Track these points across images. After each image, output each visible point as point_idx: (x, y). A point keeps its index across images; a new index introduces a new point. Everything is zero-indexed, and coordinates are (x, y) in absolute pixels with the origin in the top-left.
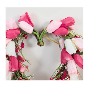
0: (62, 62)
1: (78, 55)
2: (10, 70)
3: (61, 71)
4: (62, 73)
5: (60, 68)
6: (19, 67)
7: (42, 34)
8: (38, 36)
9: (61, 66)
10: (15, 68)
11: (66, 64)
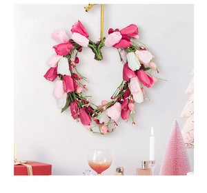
0: (124, 79)
1: (142, 72)
2: (65, 91)
3: (124, 89)
4: (124, 91)
5: (123, 85)
6: (75, 87)
7: (99, 46)
8: (95, 49)
9: (124, 83)
10: (71, 88)
11: (128, 81)
